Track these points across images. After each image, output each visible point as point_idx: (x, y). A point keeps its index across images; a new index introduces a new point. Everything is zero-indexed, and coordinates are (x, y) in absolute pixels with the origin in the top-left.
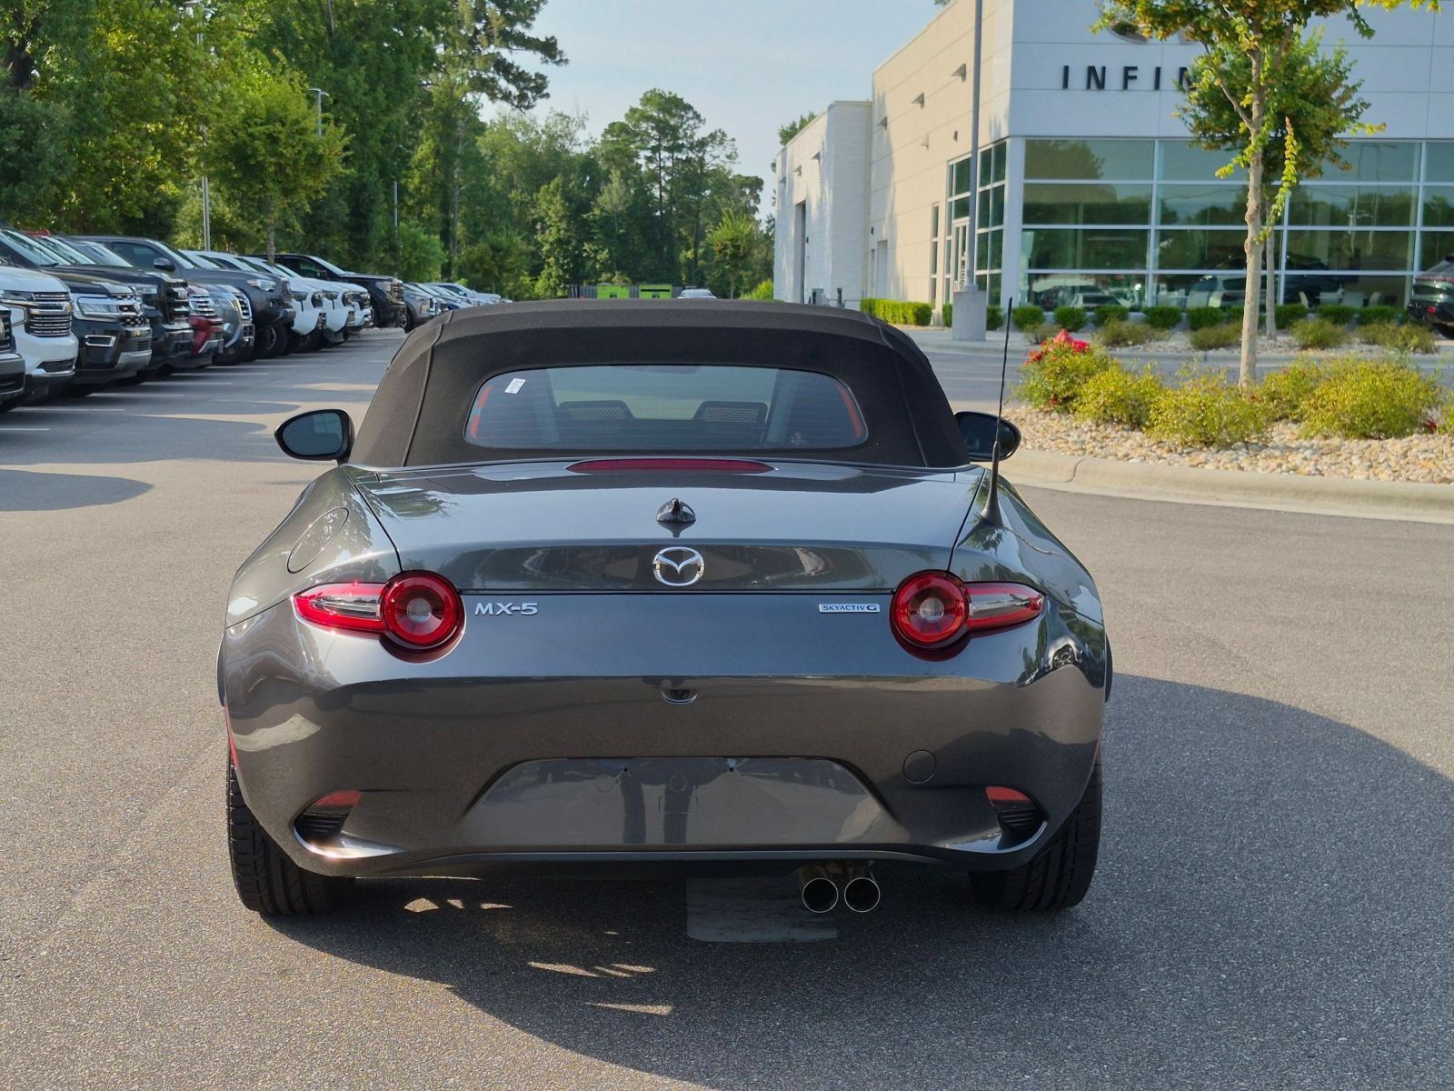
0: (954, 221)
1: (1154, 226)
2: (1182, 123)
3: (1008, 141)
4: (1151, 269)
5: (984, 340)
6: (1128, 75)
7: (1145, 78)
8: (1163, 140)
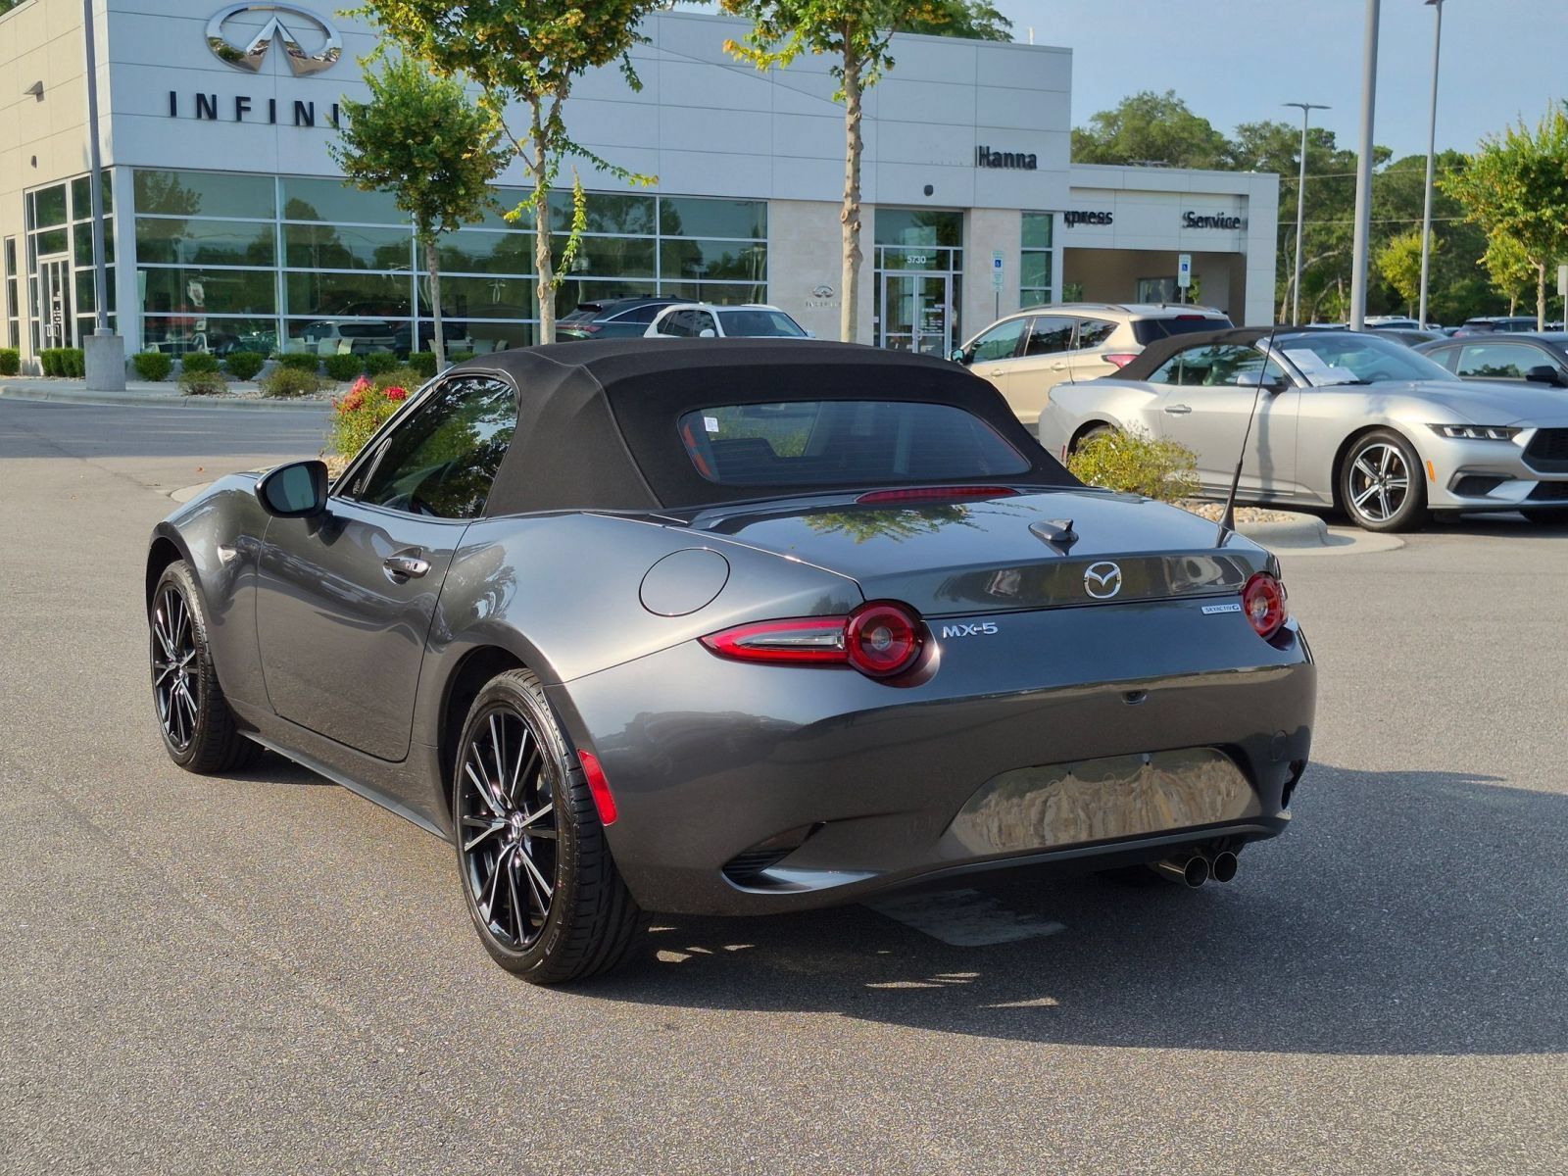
0: (38, 257)
1: (280, 267)
2: (333, 161)
3: (113, 170)
4: (281, 314)
5: (125, 390)
6: (241, 106)
7: (259, 110)
8: (284, 177)
